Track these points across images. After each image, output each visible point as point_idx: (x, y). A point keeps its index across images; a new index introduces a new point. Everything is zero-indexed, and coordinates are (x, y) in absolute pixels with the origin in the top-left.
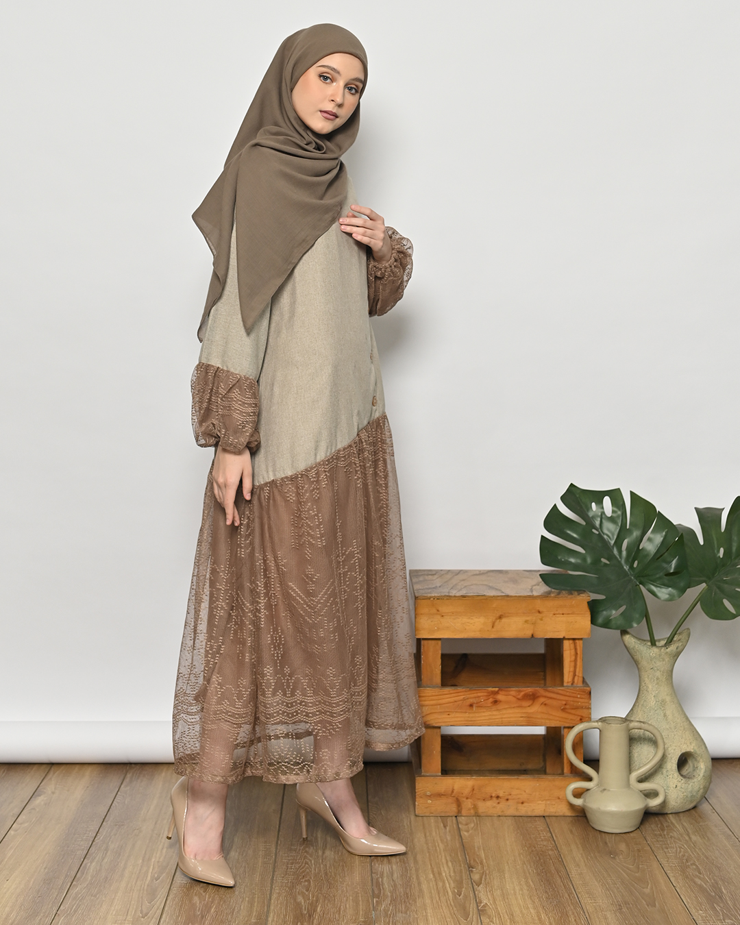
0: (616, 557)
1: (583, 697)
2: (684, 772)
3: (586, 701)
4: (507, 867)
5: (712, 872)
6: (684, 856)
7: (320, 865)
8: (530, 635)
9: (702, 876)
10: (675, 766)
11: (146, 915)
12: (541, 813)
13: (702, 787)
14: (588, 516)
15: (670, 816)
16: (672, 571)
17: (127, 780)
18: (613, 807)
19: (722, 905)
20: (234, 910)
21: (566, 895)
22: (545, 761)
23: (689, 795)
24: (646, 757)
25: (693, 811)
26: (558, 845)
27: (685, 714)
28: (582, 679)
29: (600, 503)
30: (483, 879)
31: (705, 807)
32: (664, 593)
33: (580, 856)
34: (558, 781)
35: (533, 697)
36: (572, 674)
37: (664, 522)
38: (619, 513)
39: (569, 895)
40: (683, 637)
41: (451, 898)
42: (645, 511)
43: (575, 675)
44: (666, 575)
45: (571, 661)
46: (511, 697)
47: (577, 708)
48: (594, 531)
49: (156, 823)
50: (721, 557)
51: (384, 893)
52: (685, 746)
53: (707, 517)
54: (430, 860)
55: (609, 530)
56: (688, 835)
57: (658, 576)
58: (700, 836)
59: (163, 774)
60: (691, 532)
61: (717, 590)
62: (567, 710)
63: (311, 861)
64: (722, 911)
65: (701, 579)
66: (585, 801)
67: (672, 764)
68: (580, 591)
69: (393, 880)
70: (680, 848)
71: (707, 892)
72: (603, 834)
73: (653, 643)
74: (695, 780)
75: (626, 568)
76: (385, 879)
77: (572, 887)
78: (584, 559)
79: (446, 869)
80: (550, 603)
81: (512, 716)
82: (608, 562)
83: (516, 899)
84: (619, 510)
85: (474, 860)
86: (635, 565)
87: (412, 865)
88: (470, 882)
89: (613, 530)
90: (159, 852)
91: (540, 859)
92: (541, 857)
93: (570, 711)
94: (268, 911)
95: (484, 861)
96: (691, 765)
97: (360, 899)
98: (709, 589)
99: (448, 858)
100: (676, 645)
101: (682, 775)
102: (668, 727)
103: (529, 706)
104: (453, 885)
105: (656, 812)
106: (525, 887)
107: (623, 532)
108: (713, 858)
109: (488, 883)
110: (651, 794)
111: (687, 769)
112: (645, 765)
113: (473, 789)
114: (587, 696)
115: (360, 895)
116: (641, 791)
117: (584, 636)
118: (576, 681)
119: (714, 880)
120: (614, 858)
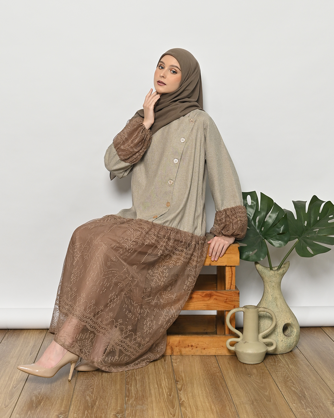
0: (253, 225)
1: (235, 295)
2: (286, 333)
3: (237, 297)
4: (195, 382)
5: (300, 384)
6: (286, 375)
7: (100, 380)
8: (209, 264)
9: (295, 386)
10: (281, 330)
11: (7, 406)
12: (214, 354)
13: (295, 341)
15: (279, 355)
16: (281, 232)
17: (5, 337)
18: (250, 351)
19: (305, 401)
20: (53, 404)
21: (225, 396)
22: (216, 328)
23: (289, 345)
24: (267, 325)
25: (290, 353)
26: (222, 370)
27: (287, 304)
28: (235, 286)
29: (245, 198)
30: (183, 388)
31: (296, 351)
32: (276, 243)
33: (233, 376)
34: (223, 338)
35: (210, 296)
36: (230, 284)
37: (277, 208)
38: (255, 203)
39: (226, 396)
40: (286, 265)
41: (166, 397)
42: (268, 202)
43: (231, 284)
44: (278, 234)
45: (229, 278)
46: (199, 295)
47: (232, 301)
49: (18, 359)
50: (306, 226)
51: (131, 395)
52: (287, 320)
53: (299, 205)
54: (156, 378)
55: (250, 212)
56: (288, 365)
57: (274, 235)
58: (294, 366)
59: (24, 335)
60: (291, 213)
61: (304, 242)
62: (227, 302)
63: (95, 378)
64: (305, 404)
65: (296, 237)
66: (236, 348)
67: (280, 329)
69: (137, 388)
70: (284, 371)
71: (298, 394)
72: (245, 364)
73: (271, 268)
74: (292, 337)
75: (258, 231)
76: (132, 388)
77: (228, 392)
79: (164, 382)
81: (199, 305)
83: (199, 398)
84: (255, 202)
85: (179, 378)
86: (262, 230)
87: (147, 380)
88: (176, 389)
89: (252, 212)
90: (18, 374)
91: (212, 377)
92: (213, 376)
93: (229, 302)
94: (70, 405)
95: (184, 378)
96: (290, 330)
97: (119, 398)
98: (300, 241)
99: (165, 377)
100: (283, 269)
101: (285, 335)
102: (278, 311)
103: (208, 300)
104: (167, 391)
105: (272, 353)
106: (204, 392)
107: (257, 213)
108: (300, 376)
109: (185, 390)
110: (269, 344)
111: (287, 332)
112: (266, 330)
113: (180, 342)
114: (237, 295)
115: (119, 396)
116: (264, 343)
117: (237, 265)
118: (232, 288)
119: (301, 388)
120: (250, 377)
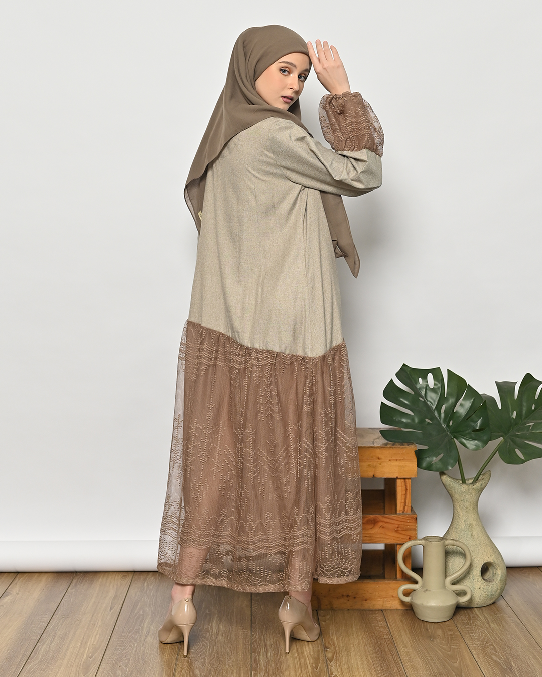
0: (437, 418)
1: (411, 521)
2: (486, 577)
3: (413, 524)
4: (352, 648)
5: (505, 652)
6: (484, 639)
7: (213, 647)
8: (372, 476)
9: (497, 654)
10: (479, 573)
12: (380, 608)
13: (499, 588)
14: (416, 387)
15: (476, 609)
16: (478, 428)
17: (73, 584)
18: (433, 603)
21: (396, 668)
22: (384, 569)
23: (490, 594)
24: (457, 565)
25: (492, 605)
26: (392, 632)
27: (487, 534)
28: (410, 508)
29: (425, 378)
30: (335, 657)
31: (502, 603)
32: (471, 444)
33: (407, 639)
34: (393, 584)
35: (374, 522)
36: (403, 504)
37: (472, 392)
38: (439, 385)
39: (398, 669)
40: (486, 477)
41: (310, 671)
42: (459, 384)
43: (405, 505)
44: (473, 431)
45: (402, 495)
48: (420, 398)
49: (92, 616)
50: (515, 418)
51: (260, 668)
52: (487, 558)
53: (504, 388)
55: (431, 398)
56: (488, 623)
57: (467, 432)
58: (497, 624)
59: (100, 580)
60: (493, 400)
61: (511, 442)
62: (399, 531)
63: (206, 644)
65: (500, 434)
66: (412, 599)
67: (477, 571)
68: (409, 443)
69: (267, 658)
70: (482, 633)
71: (501, 666)
72: (425, 623)
73: (464, 482)
74: (494, 583)
75: (444, 426)
76: (261, 657)
77: (400, 662)
78: (413, 420)
79: (307, 649)
80: (387, 452)
82: (431, 422)
83: (359, 671)
84: (439, 383)
85: (329, 643)
86: (451, 424)
88: (324, 659)
89: (435, 398)
90: (94, 637)
91: (377, 641)
92: (379, 640)
93: (403, 532)
95: (336, 643)
96: (492, 572)
97: (242, 672)
98: (505, 441)
100: (480, 483)
101: (484, 579)
102: (474, 544)
103: (371, 528)
104: (312, 661)
105: (465, 606)
106: (366, 663)
107: (442, 400)
108: (507, 640)
109: (338, 660)
110: (462, 593)
111: (488, 575)
112: (457, 572)
113: (330, 590)
114: (414, 521)
115: (242, 669)
116: (454, 591)
117: (413, 477)
118: (406, 510)
119: (507, 657)
120: (432, 641)
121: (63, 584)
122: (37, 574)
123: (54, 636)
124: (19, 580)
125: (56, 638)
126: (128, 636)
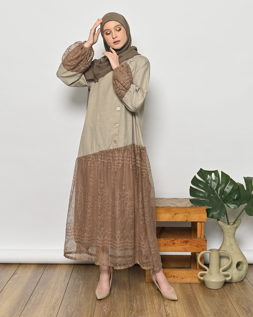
0: (216, 194)
3: (205, 243)
6: (238, 297)
7: (112, 299)
8: (186, 221)
9: (244, 304)
10: (235, 266)
11: (52, 315)
12: (189, 282)
13: (245, 274)
14: (206, 179)
15: (234, 283)
16: (235, 199)
17: (46, 270)
18: (214, 280)
19: (251, 314)
22: (191, 264)
23: (240, 276)
24: (225, 263)
25: (241, 282)
26: (195, 293)
27: (239, 248)
28: (204, 236)
29: (211, 175)
30: (168, 304)
31: (246, 280)
32: (232, 206)
33: (202, 297)
34: (195, 271)
35: (187, 242)
36: (200, 234)
37: (233, 182)
39: (198, 310)
40: (239, 222)
41: (157, 311)
42: (226, 178)
43: (201, 234)
44: (233, 200)
45: (200, 230)
46: (179, 242)
47: (202, 246)
48: (208, 185)
49: (56, 284)
50: (252, 194)
51: (134, 309)
52: (239, 259)
53: (248, 180)
54: (150, 298)
55: (214, 185)
56: (240, 290)
57: (230, 200)
58: (244, 291)
59: (59, 268)
60: (242, 185)
61: (251, 206)
63: (109, 298)
64: (250, 316)
65: (245, 202)
66: (204, 278)
68: (203, 205)
69: (137, 304)
70: (237, 294)
71: (246, 309)
72: (210, 289)
73: (228, 224)
74: (242, 271)
75: (219, 198)
76: (134, 304)
77: (199, 307)
78: (205, 195)
79: (156, 301)
80: (193, 210)
81: (179, 248)
82: (213, 196)
83: (180, 311)
84: (217, 178)
86: (223, 197)
87: (144, 299)
88: (164, 305)
89: (215, 184)
90: (56, 294)
92: (189, 297)
93: (200, 247)
94: (94, 315)
97: (126, 311)
98: (248, 205)
99: (156, 297)
100: (236, 224)
101: (238, 270)
102: (233, 253)
103: (185, 245)
104: (158, 306)
105: (228, 282)
106: (183, 307)
107: (218, 185)
108: (248, 298)
109: (170, 306)
110: (227, 276)
111: (240, 267)
112: (225, 266)
113: (166, 274)
116: (223, 275)
117: (205, 221)
118: (201, 237)
119: (248, 305)
120: (214, 298)
121: (41, 270)
122: (29, 265)
123: (38, 293)
124: (21, 267)
125: (39, 294)
126: (72, 294)
